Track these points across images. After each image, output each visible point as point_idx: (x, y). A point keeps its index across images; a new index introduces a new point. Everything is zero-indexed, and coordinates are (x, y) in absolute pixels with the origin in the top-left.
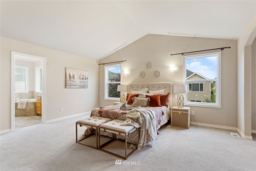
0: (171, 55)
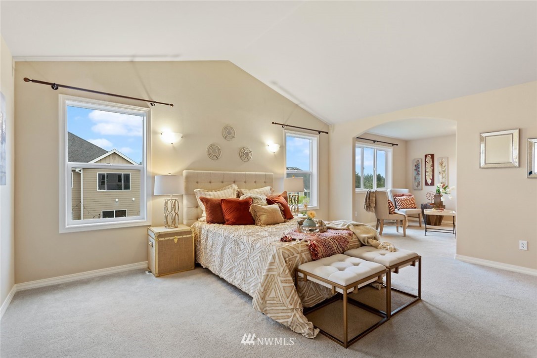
0: (273, 123)
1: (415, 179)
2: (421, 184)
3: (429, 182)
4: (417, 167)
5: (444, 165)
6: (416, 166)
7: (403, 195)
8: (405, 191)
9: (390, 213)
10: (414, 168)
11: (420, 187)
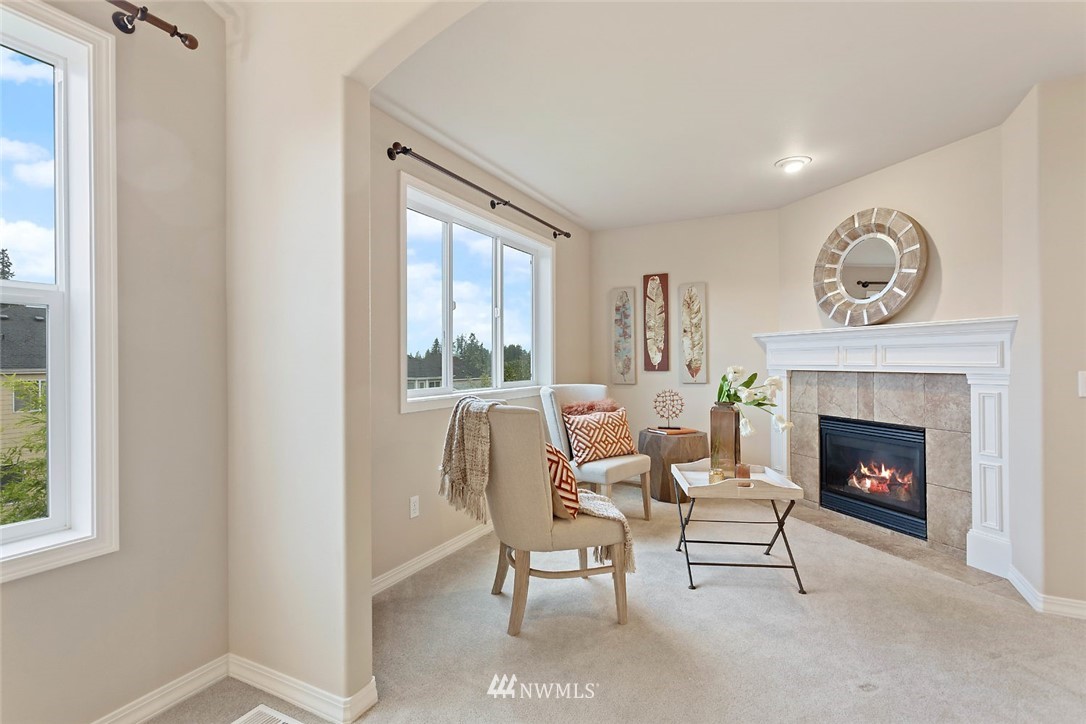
1: (617, 349)
2: (632, 367)
3: (657, 358)
4: (622, 312)
5: (696, 308)
6: (617, 309)
7: (591, 408)
8: (596, 392)
9: (555, 517)
10: (615, 316)
11: (630, 376)
